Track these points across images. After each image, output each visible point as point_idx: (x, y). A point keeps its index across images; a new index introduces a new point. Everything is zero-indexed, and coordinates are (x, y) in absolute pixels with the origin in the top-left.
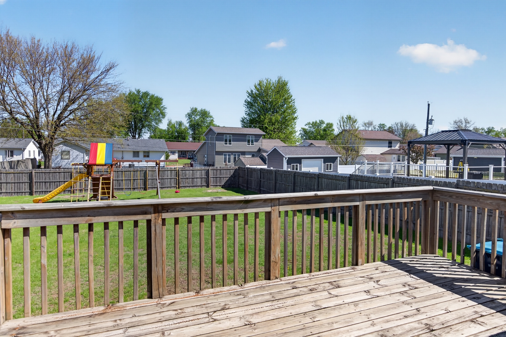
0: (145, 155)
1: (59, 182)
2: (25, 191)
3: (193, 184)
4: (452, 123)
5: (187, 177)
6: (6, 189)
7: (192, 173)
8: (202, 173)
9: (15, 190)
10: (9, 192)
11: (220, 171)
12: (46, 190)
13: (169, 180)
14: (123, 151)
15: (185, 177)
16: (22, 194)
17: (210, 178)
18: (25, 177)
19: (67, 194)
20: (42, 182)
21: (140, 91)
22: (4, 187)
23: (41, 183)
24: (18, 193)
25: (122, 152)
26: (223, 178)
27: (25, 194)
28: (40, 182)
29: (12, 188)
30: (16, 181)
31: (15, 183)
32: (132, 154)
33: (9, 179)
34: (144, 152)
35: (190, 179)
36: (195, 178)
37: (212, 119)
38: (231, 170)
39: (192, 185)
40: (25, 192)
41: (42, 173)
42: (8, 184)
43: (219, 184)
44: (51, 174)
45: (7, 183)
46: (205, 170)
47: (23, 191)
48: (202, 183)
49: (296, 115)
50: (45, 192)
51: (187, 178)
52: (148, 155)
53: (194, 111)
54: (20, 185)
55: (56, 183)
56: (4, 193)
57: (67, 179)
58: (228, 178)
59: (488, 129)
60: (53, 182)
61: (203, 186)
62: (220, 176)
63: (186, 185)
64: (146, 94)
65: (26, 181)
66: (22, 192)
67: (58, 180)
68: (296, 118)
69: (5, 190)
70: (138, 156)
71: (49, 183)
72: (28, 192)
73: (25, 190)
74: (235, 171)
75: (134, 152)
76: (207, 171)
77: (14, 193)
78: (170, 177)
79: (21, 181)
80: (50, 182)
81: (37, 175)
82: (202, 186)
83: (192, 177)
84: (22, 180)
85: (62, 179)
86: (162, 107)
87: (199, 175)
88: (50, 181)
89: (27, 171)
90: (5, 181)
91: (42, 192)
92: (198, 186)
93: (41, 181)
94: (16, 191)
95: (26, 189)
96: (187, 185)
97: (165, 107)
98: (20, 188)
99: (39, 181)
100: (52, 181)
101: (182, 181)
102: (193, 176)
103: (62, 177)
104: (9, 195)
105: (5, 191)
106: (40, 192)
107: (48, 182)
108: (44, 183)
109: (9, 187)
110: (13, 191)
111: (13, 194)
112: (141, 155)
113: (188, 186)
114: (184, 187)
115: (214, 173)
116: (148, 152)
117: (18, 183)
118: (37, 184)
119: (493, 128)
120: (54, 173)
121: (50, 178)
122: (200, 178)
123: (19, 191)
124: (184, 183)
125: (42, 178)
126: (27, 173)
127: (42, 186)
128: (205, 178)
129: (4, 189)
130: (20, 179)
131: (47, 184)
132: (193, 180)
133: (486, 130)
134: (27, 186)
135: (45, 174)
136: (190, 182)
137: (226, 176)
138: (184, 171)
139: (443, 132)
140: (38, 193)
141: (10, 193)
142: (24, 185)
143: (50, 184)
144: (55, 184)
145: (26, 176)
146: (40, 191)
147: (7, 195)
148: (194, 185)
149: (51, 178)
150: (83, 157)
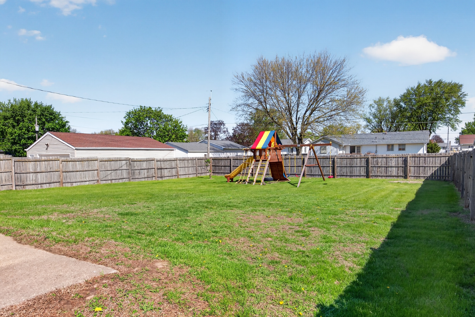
0: (400, 148)
3: (386, 173)
5: (379, 165)
7: (385, 161)
8: (398, 160)
13: (358, 168)
14: (376, 145)
15: (377, 166)
17: (408, 167)
21: (432, 82)
26: (428, 168)
32: (386, 148)
34: (399, 145)
35: (383, 168)
36: (389, 167)
38: (442, 158)
39: (385, 175)
46: (403, 157)
48: (398, 173)
51: (380, 167)
52: (403, 148)
58: (437, 168)
61: (400, 176)
62: (425, 166)
64: (439, 83)
70: (393, 150)
74: (448, 159)
75: (388, 145)
76: (405, 159)
78: (359, 165)
82: (398, 176)
83: (385, 166)
86: (461, 94)
87: (394, 163)
92: (393, 176)
96: (379, 174)
97: (464, 94)
101: (373, 170)
102: (386, 164)
112: (396, 148)
113: (380, 176)
114: (375, 176)
116: (404, 145)
122: (396, 167)
124: (375, 173)
128: (402, 167)
132: (386, 169)
136: (383, 171)
137: (434, 166)
138: (375, 159)
148: (387, 175)
150: (336, 151)
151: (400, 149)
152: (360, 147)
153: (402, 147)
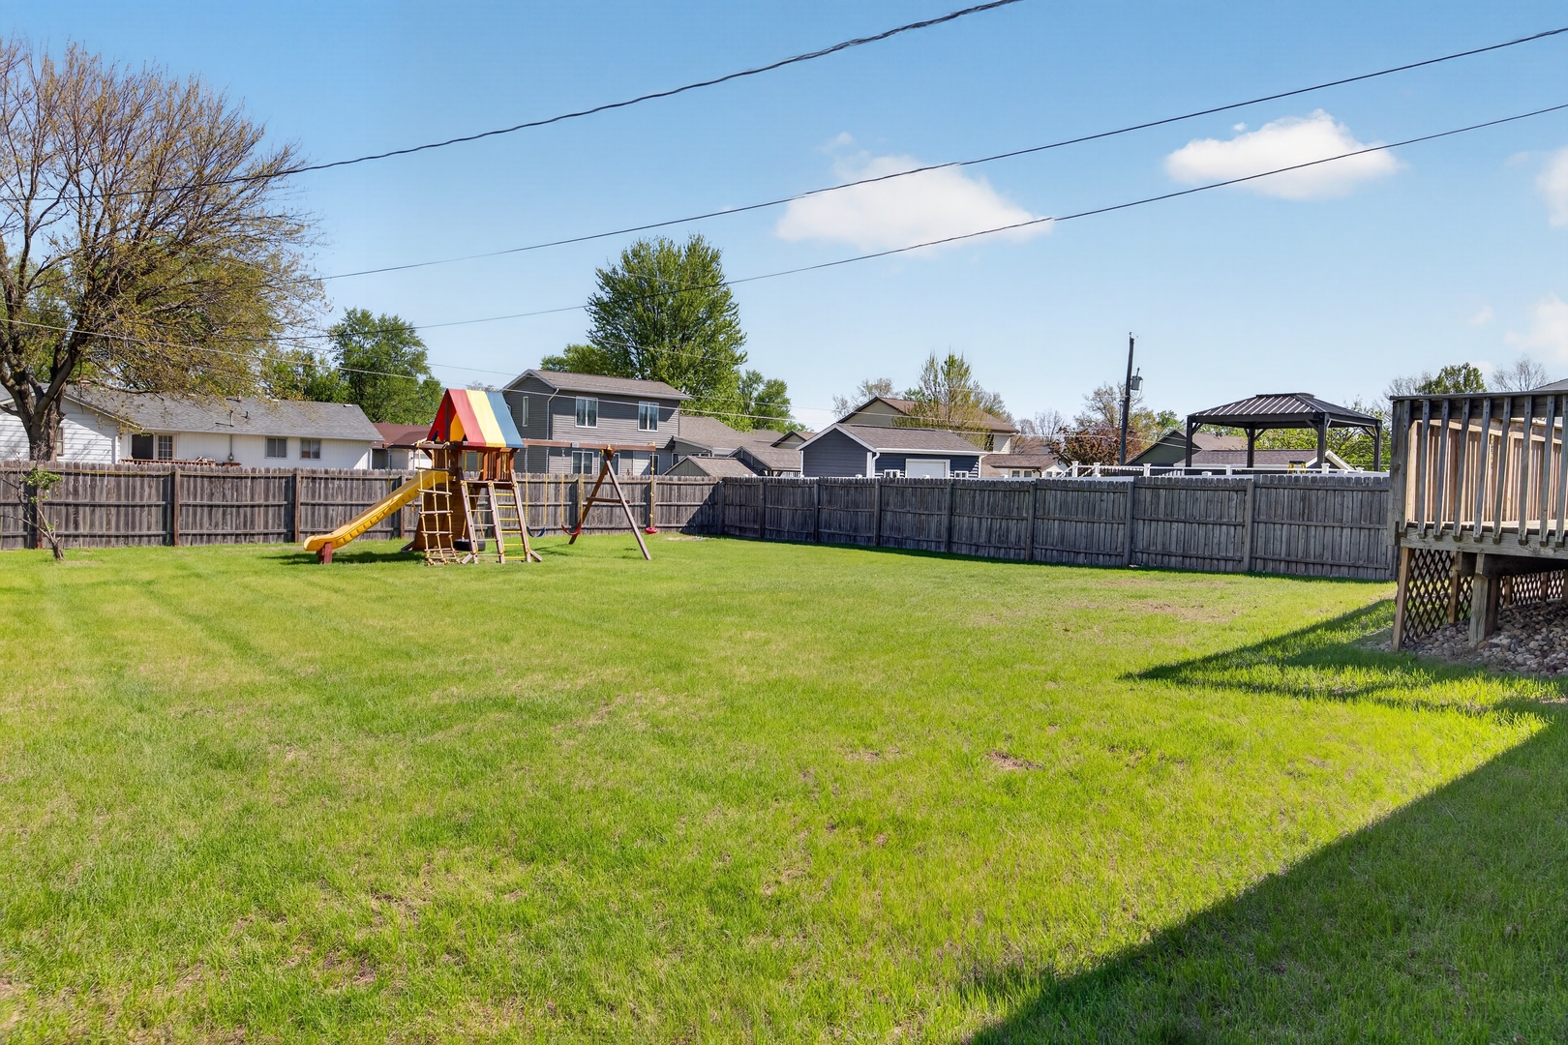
0: (306, 449)
1: (253, 506)
2: (150, 533)
3: (611, 522)
4: (1091, 395)
6: (92, 525)
8: (633, 491)
9: (118, 528)
10: (100, 533)
11: (679, 489)
12: (213, 531)
13: (550, 509)
14: (231, 436)
16: (140, 541)
17: (652, 506)
18: (150, 487)
19: (273, 543)
20: (202, 506)
22: (84, 518)
23: (199, 509)
24: (127, 537)
25: (228, 439)
26: (684, 508)
27: (149, 541)
28: (195, 506)
29: (109, 523)
30: (123, 501)
31: (118, 506)
32: (261, 447)
33: (101, 493)
34: (304, 441)
35: (605, 509)
37: (420, 349)
38: (705, 487)
39: (608, 526)
40: (149, 536)
41: (202, 477)
42: (97, 510)
43: (675, 525)
44: (228, 485)
45: (94, 506)
46: (642, 484)
47: (145, 532)
49: (738, 352)
50: (209, 535)
51: (598, 506)
52: (315, 450)
53: (358, 320)
54: (134, 514)
55: (242, 510)
56: (84, 536)
57: (274, 497)
58: (696, 508)
59: (1162, 415)
60: (233, 506)
62: (679, 503)
63: (593, 526)
65: (154, 501)
66: (141, 536)
67: (249, 503)
68: (741, 358)
69: (88, 527)
70: (284, 455)
71: (221, 509)
72: (158, 536)
73: (149, 529)
74: (714, 489)
75: (270, 440)
76: (646, 488)
77: (117, 537)
78: (552, 502)
79: (138, 501)
80: (223, 506)
81: (185, 484)
84: (142, 498)
85: (259, 499)
88: (225, 503)
89: (159, 470)
90: (87, 501)
91: (202, 535)
92: (624, 529)
93: (198, 501)
94: (122, 532)
95: (153, 527)
96: (596, 524)
98: (133, 523)
99: (191, 502)
100: (230, 503)
103: (260, 494)
104: (101, 542)
105: (86, 531)
106: (194, 535)
107: (219, 506)
108: (206, 509)
109: (101, 517)
110: (113, 532)
111: (113, 539)
112: (294, 450)
113: (598, 528)
114: (588, 529)
115: (663, 494)
116: (318, 441)
117: (128, 506)
118: (188, 511)
119: (1171, 413)
120: (237, 478)
121: (224, 495)
123: (131, 533)
124: (587, 521)
125: (202, 495)
126: (158, 477)
127: (201, 519)
128: (642, 506)
129: (85, 523)
130: (134, 494)
131: (217, 512)
132: (612, 510)
133: (1157, 420)
134: (156, 515)
135: (211, 482)
136: (605, 517)
137: (693, 503)
138: (589, 486)
139: (1260, 397)
140: (190, 537)
141: (101, 536)
142: (145, 513)
143: (224, 514)
144: (238, 513)
145: (154, 485)
146: (194, 532)
147: (93, 544)
148: (613, 526)
149: (228, 493)
150: (110, 448)
151: (305, 455)
152: (171, 438)
153: (313, 449)
